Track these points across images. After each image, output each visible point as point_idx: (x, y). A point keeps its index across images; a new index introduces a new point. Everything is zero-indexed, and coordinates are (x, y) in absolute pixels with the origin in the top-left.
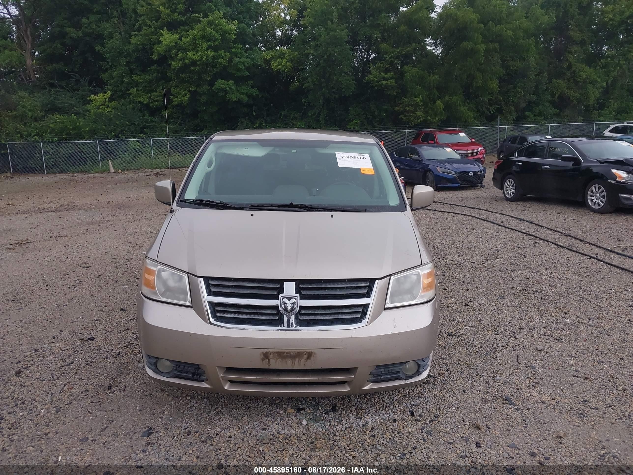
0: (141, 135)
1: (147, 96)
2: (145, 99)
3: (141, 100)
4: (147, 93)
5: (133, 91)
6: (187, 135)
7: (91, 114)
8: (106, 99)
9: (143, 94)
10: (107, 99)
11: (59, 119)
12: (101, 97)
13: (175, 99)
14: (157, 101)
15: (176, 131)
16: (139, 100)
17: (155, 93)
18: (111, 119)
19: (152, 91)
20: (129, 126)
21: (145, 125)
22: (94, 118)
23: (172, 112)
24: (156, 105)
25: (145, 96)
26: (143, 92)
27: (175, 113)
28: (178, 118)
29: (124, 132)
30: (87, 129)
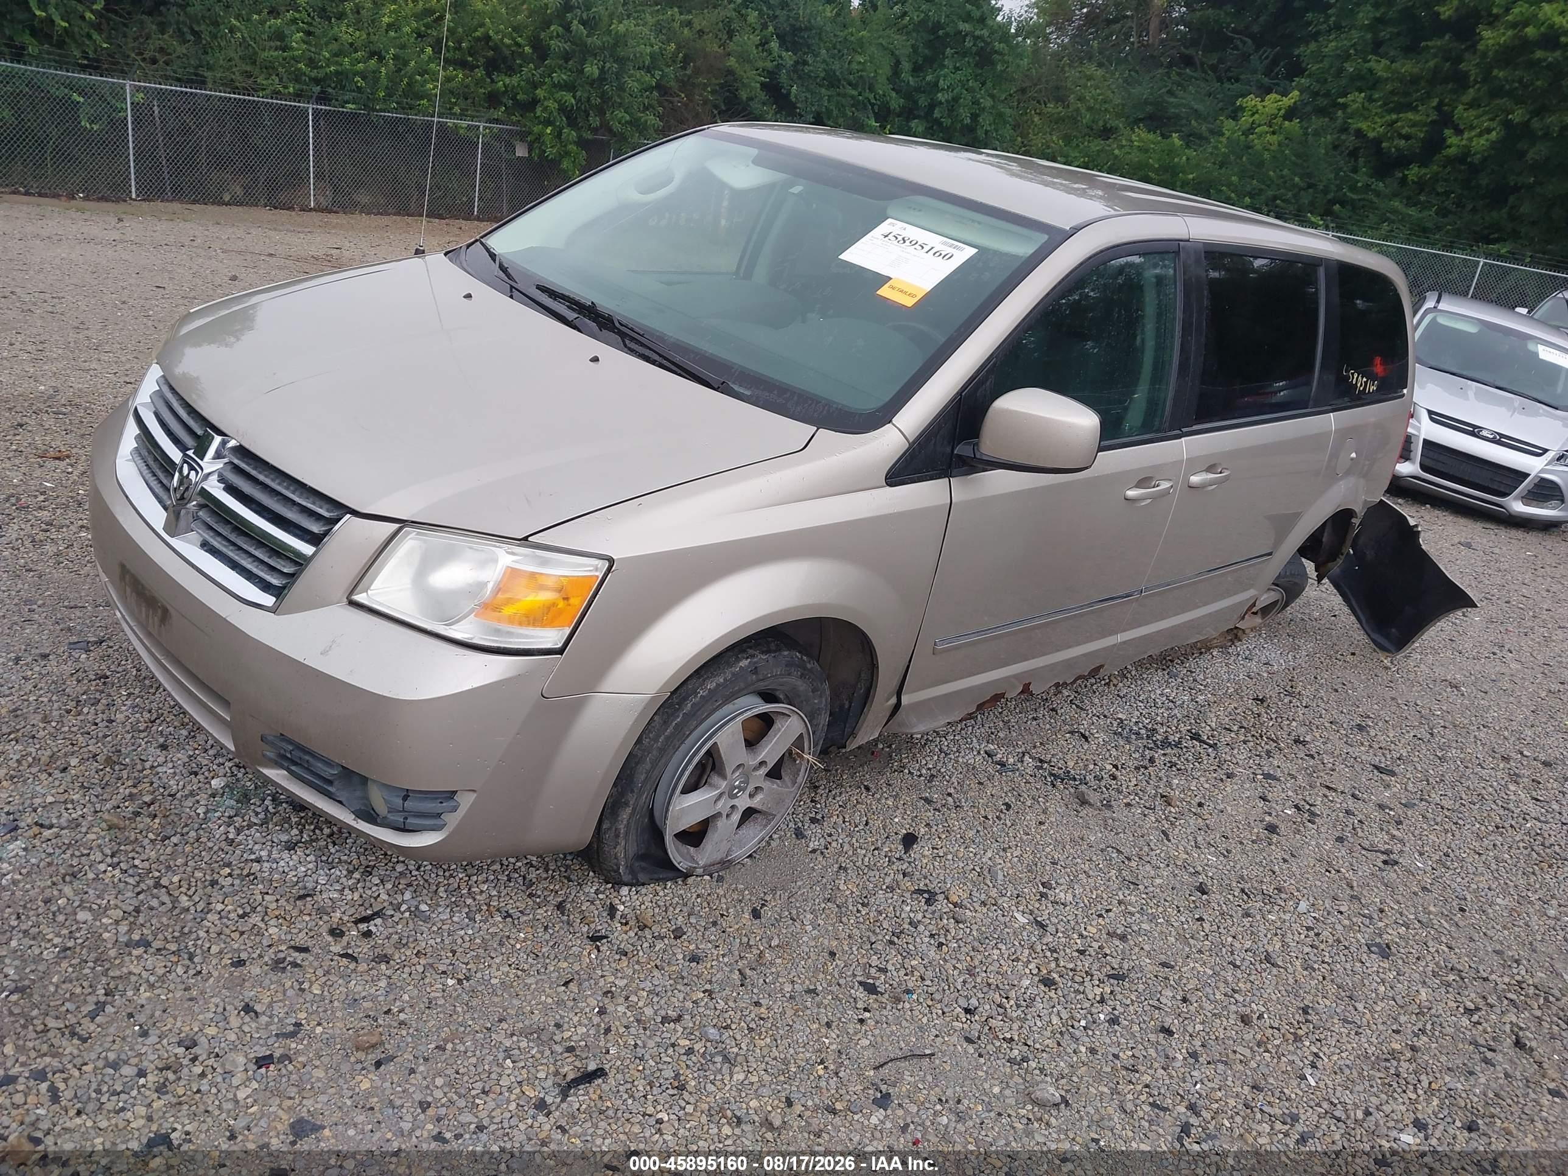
0: (1313, 219)
1: (1388, 118)
2: (1372, 128)
3: (1364, 126)
4: (1390, 112)
5: (1356, 99)
6: (1450, 247)
7: (1221, 142)
8: (1279, 110)
9: (1379, 110)
10: (1283, 112)
11: (1141, 140)
12: (1273, 103)
13: (1453, 140)
14: (1407, 137)
15: (1425, 230)
16: (1359, 125)
17: (1410, 115)
18: (1261, 164)
19: (1410, 107)
20: (1301, 189)
21: (1345, 194)
22: (1224, 153)
23: (1437, 173)
24: (1398, 149)
25: (1382, 117)
26: (1380, 107)
27: (1446, 180)
28: (1447, 194)
29: (1278, 202)
30: (1191, 176)
